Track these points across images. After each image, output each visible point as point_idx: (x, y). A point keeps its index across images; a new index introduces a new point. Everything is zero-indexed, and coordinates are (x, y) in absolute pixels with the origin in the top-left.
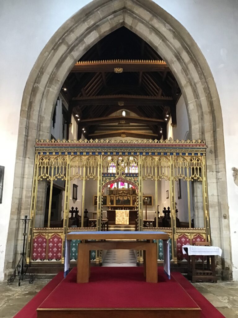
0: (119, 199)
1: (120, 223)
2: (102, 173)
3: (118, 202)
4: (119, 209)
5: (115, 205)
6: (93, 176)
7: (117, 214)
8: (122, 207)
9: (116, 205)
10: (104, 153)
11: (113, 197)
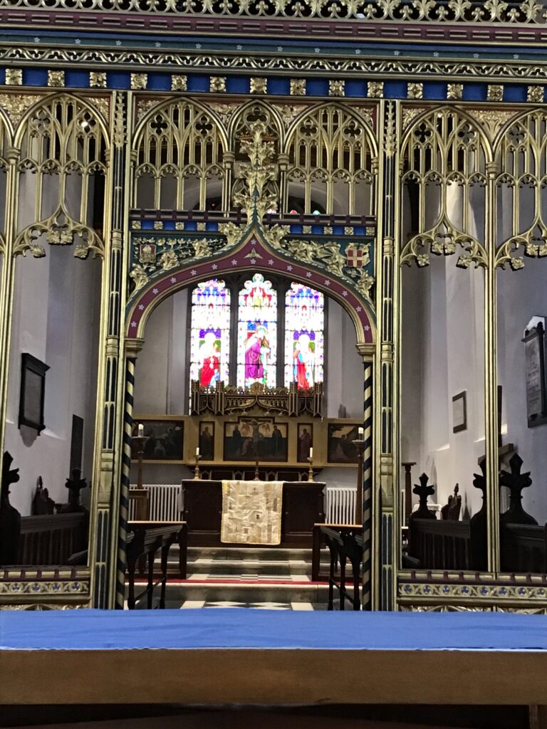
0: (236, 432)
1: (243, 538)
2: (131, 212)
3: (234, 445)
4: (238, 478)
5: (218, 461)
6: (72, 227)
7: (227, 500)
8: (253, 468)
9: (225, 459)
10: (144, 80)
11: (210, 427)
